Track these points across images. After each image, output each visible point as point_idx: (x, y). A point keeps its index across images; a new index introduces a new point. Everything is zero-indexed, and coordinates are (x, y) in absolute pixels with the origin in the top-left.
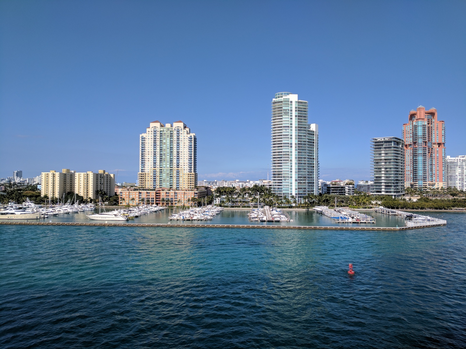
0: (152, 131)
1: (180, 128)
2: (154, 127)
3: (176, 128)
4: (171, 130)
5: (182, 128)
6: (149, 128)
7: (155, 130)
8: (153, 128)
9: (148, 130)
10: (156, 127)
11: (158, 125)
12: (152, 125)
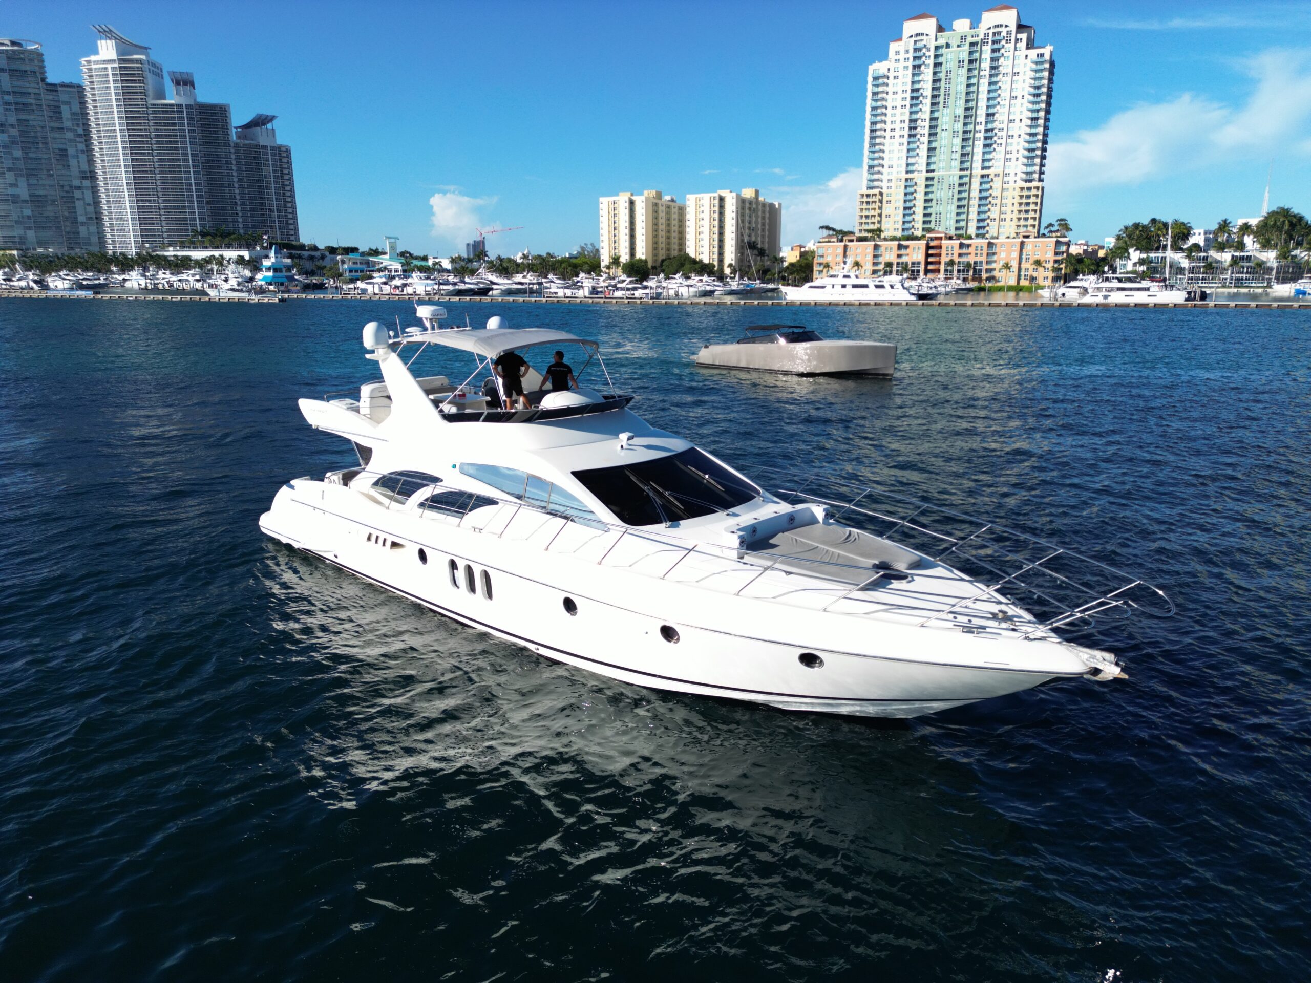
0: (907, 52)
1: (1004, 31)
2: (917, 35)
3: (991, 32)
4: (974, 40)
5: (1013, 27)
6: (900, 39)
7: (919, 45)
8: (913, 39)
9: (893, 47)
10: (922, 34)
11: (928, 25)
12: (910, 27)
